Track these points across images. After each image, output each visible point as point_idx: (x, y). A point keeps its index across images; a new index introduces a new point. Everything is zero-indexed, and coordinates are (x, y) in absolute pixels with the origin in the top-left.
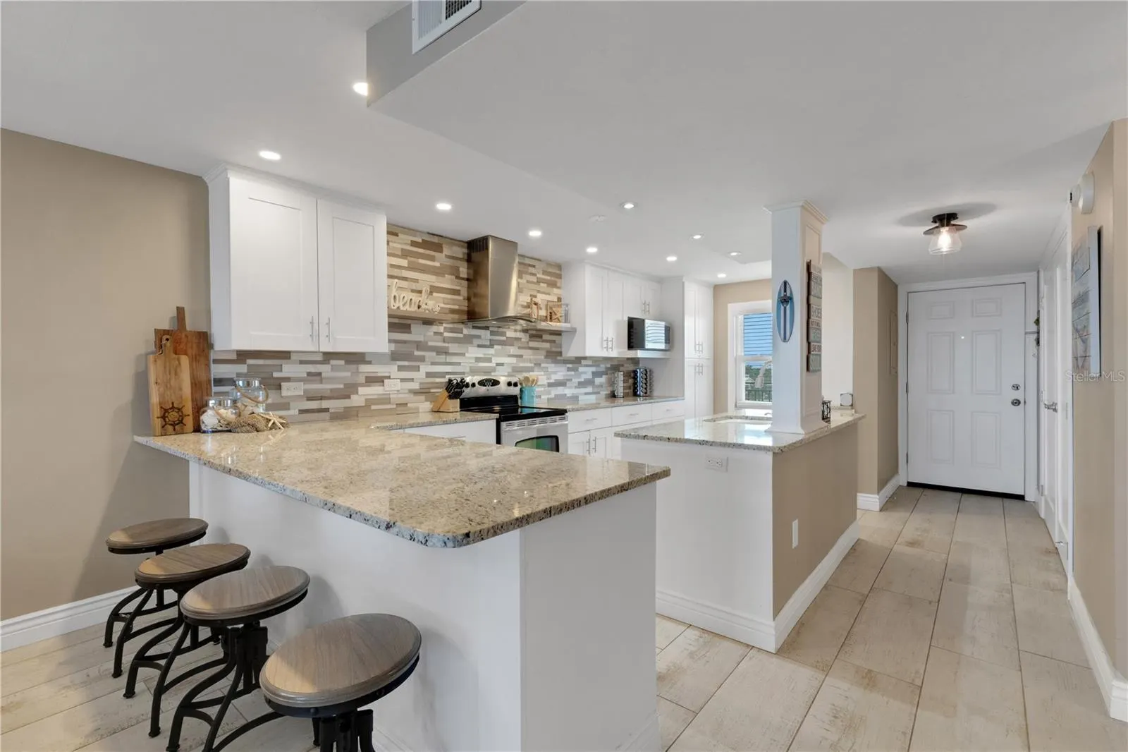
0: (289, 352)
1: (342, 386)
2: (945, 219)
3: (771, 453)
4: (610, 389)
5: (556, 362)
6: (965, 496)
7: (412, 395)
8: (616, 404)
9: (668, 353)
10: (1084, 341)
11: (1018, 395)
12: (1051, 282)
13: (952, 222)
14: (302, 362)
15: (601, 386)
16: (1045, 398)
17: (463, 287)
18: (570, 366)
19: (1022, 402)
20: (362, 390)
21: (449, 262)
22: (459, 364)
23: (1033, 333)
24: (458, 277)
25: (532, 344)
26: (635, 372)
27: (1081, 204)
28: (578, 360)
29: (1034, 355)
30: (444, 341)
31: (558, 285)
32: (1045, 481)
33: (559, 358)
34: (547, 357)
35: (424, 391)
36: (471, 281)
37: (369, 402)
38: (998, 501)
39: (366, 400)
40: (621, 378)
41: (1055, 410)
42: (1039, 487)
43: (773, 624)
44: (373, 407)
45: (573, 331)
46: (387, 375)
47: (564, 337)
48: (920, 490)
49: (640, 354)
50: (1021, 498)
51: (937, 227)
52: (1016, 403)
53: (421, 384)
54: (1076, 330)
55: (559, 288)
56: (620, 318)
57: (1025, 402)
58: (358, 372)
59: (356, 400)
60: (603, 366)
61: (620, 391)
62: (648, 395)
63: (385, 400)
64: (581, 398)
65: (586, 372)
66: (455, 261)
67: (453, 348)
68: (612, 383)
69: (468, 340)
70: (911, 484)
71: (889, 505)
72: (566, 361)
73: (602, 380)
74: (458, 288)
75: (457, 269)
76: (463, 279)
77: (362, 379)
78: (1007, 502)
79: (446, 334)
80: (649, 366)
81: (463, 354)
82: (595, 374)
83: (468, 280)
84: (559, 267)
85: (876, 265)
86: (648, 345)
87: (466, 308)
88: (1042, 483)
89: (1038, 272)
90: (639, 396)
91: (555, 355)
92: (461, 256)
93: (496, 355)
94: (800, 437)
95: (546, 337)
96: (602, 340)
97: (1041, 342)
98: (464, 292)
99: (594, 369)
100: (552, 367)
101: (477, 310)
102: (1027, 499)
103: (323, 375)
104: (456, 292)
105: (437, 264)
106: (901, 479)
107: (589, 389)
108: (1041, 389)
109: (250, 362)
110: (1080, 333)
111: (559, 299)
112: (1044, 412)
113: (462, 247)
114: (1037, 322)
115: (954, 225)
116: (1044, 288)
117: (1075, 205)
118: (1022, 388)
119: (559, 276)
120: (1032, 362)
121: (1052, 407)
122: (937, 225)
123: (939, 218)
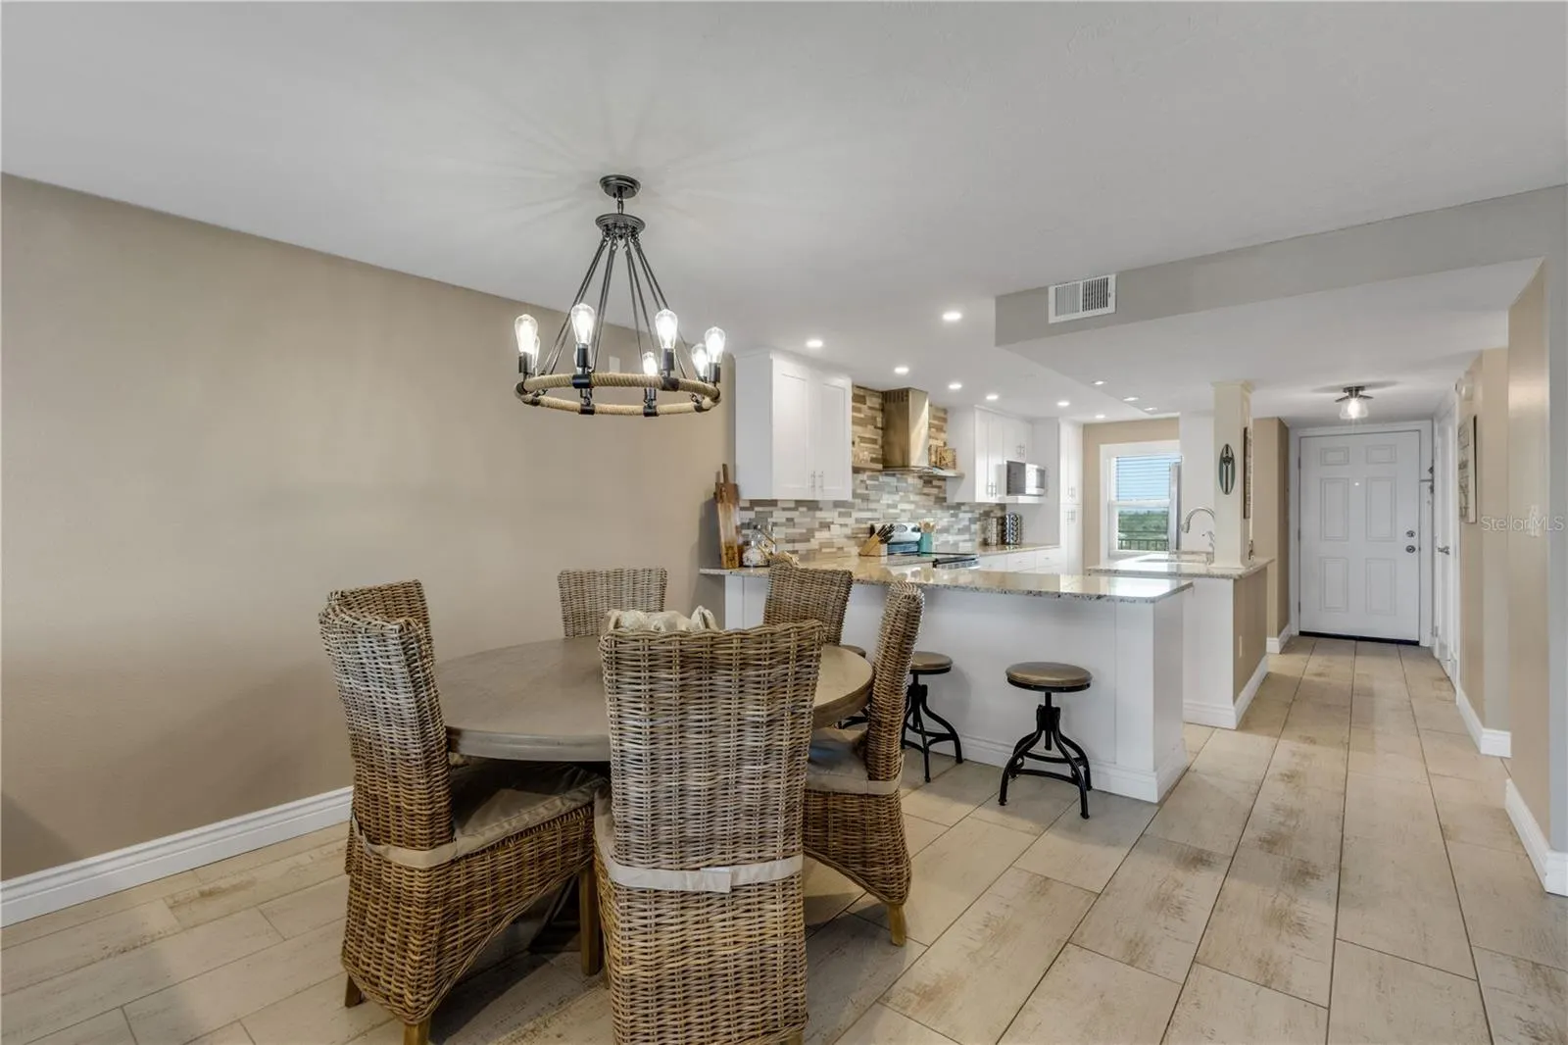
0: (776, 501)
1: (804, 531)
2: (1354, 391)
3: (1232, 581)
4: (983, 536)
5: (942, 508)
6: (1360, 643)
7: (845, 540)
8: (990, 552)
9: (1041, 498)
10: (1466, 496)
11: (1414, 542)
12: (1443, 432)
13: (1360, 393)
14: (784, 509)
15: (975, 533)
16: (1439, 544)
17: (878, 435)
18: (952, 512)
19: (1417, 548)
20: (818, 535)
21: (870, 413)
22: (875, 510)
23: (1429, 481)
24: (876, 427)
25: (926, 490)
26: (1003, 518)
27: (1464, 391)
28: (959, 506)
29: (1428, 502)
30: (867, 488)
31: (944, 429)
32: (1439, 623)
33: (945, 504)
34: (936, 502)
35: (853, 537)
36: (885, 429)
37: (822, 545)
38: (1394, 647)
39: (820, 543)
40: (995, 524)
41: (1447, 553)
42: (1434, 633)
43: (1233, 708)
44: (824, 550)
45: (959, 477)
46: (831, 520)
47: (948, 485)
48: (1314, 639)
49: (1021, 499)
50: (1416, 643)
51: (1347, 397)
52: (1411, 549)
53: (853, 529)
54: (1461, 487)
55: (945, 432)
56: (1001, 463)
57: (1420, 549)
58: (814, 517)
59: (814, 544)
60: (977, 511)
61: (994, 538)
62: (1018, 544)
63: (830, 545)
64: (961, 544)
65: (965, 517)
66: (874, 412)
67: (872, 494)
68: (984, 530)
69: (880, 488)
70: (1302, 634)
71: (1287, 648)
72: (949, 508)
73: (976, 527)
74: (875, 437)
75: (874, 418)
76: (879, 428)
77: (817, 526)
78: (1402, 647)
79: (868, 482)
80: (1018, 512)
81: (878, 501)
82: (972, 521)
83: (882, 429)
84: (945, 411)
85: (1276, 415)
86: (1028, 491)
87: (880, 457)
88: (1436, 624)
89: (1433, 421)
90: (1009, 544)
91: (941, 500)
92: (877, 406)
93: (901, 501)
94: (1240, 572)
95: (935, 483)
96: (987, 486)
97: (1435, 491)
98: (880, 442)
99: (969, 515)
100: (939, 513)
101: (888, 458)
102: (1421, 644)
103: (796, 520)
104: (874, 441)
105: (862, 416)
106: (1294, 630)
107: (967, 537)
108: (1436, 535)
109: (757, 509)
110: (1463, 489)
111: (945, 444)
112: (1438, 555)
113: (879, 397)
114: (1431, 470)
115: (1361, 396)
116: (1438, 440)
117: (1460, 393)
118: (1416, 536)
119: (945, 420)
120: (1426, 509)
121: (1445, 551)
122: (1347, 394)
123: (1349, 390)
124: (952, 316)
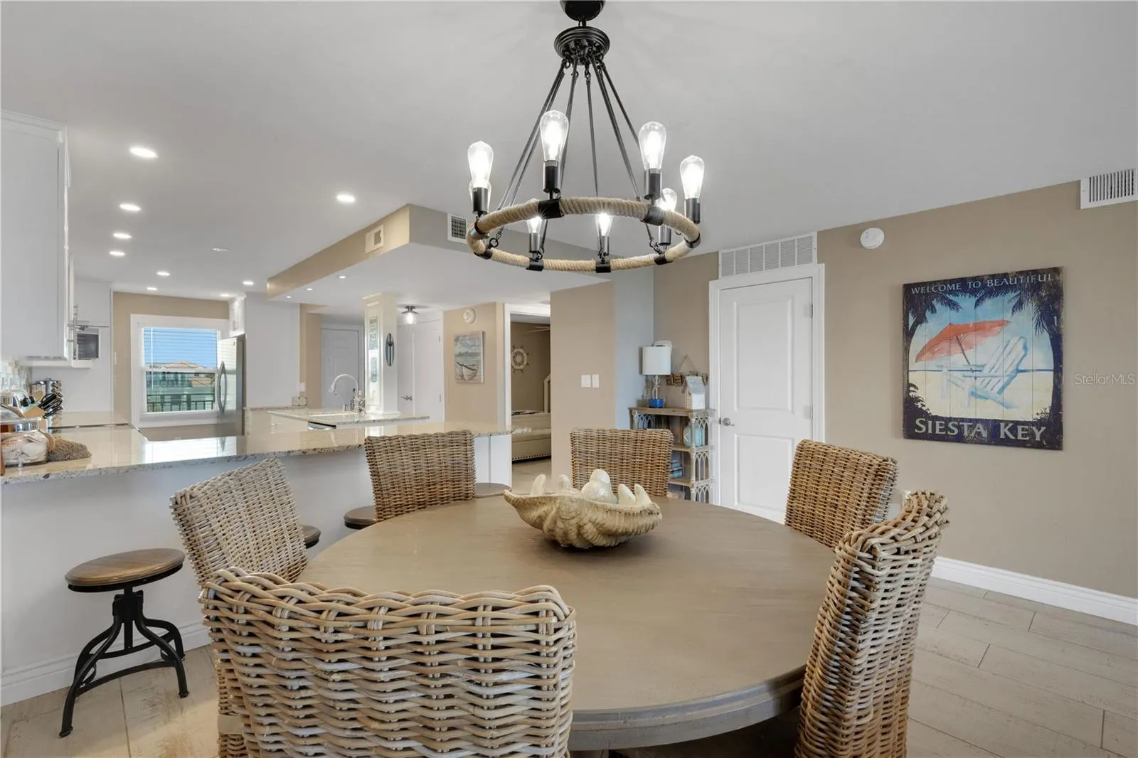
2: (410, 308)
10: (474, 370)
54: (462, 365)
110: (468, 367)
115: (414, 312)
121: (407, 398)
122: (407, 310)
123: (408, 307)
124: (346, 198)
